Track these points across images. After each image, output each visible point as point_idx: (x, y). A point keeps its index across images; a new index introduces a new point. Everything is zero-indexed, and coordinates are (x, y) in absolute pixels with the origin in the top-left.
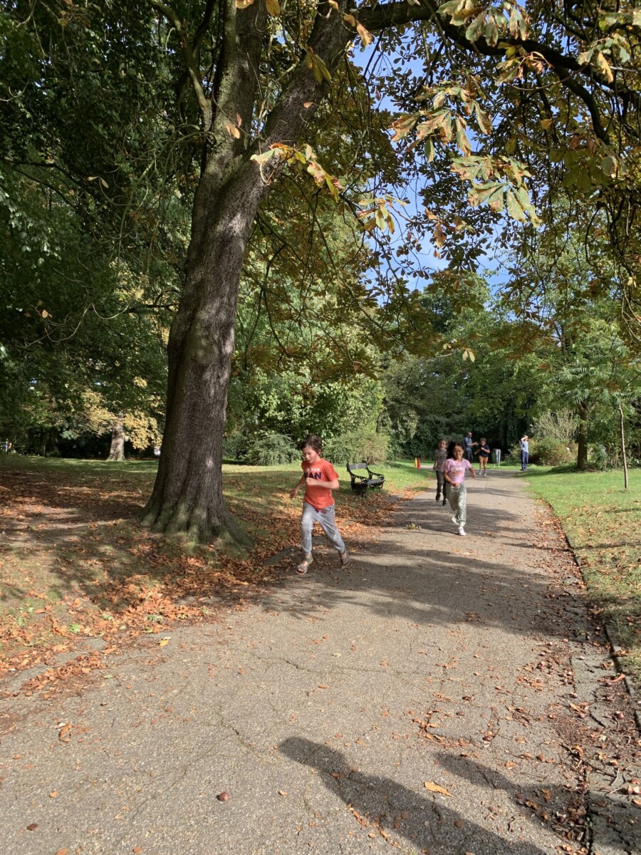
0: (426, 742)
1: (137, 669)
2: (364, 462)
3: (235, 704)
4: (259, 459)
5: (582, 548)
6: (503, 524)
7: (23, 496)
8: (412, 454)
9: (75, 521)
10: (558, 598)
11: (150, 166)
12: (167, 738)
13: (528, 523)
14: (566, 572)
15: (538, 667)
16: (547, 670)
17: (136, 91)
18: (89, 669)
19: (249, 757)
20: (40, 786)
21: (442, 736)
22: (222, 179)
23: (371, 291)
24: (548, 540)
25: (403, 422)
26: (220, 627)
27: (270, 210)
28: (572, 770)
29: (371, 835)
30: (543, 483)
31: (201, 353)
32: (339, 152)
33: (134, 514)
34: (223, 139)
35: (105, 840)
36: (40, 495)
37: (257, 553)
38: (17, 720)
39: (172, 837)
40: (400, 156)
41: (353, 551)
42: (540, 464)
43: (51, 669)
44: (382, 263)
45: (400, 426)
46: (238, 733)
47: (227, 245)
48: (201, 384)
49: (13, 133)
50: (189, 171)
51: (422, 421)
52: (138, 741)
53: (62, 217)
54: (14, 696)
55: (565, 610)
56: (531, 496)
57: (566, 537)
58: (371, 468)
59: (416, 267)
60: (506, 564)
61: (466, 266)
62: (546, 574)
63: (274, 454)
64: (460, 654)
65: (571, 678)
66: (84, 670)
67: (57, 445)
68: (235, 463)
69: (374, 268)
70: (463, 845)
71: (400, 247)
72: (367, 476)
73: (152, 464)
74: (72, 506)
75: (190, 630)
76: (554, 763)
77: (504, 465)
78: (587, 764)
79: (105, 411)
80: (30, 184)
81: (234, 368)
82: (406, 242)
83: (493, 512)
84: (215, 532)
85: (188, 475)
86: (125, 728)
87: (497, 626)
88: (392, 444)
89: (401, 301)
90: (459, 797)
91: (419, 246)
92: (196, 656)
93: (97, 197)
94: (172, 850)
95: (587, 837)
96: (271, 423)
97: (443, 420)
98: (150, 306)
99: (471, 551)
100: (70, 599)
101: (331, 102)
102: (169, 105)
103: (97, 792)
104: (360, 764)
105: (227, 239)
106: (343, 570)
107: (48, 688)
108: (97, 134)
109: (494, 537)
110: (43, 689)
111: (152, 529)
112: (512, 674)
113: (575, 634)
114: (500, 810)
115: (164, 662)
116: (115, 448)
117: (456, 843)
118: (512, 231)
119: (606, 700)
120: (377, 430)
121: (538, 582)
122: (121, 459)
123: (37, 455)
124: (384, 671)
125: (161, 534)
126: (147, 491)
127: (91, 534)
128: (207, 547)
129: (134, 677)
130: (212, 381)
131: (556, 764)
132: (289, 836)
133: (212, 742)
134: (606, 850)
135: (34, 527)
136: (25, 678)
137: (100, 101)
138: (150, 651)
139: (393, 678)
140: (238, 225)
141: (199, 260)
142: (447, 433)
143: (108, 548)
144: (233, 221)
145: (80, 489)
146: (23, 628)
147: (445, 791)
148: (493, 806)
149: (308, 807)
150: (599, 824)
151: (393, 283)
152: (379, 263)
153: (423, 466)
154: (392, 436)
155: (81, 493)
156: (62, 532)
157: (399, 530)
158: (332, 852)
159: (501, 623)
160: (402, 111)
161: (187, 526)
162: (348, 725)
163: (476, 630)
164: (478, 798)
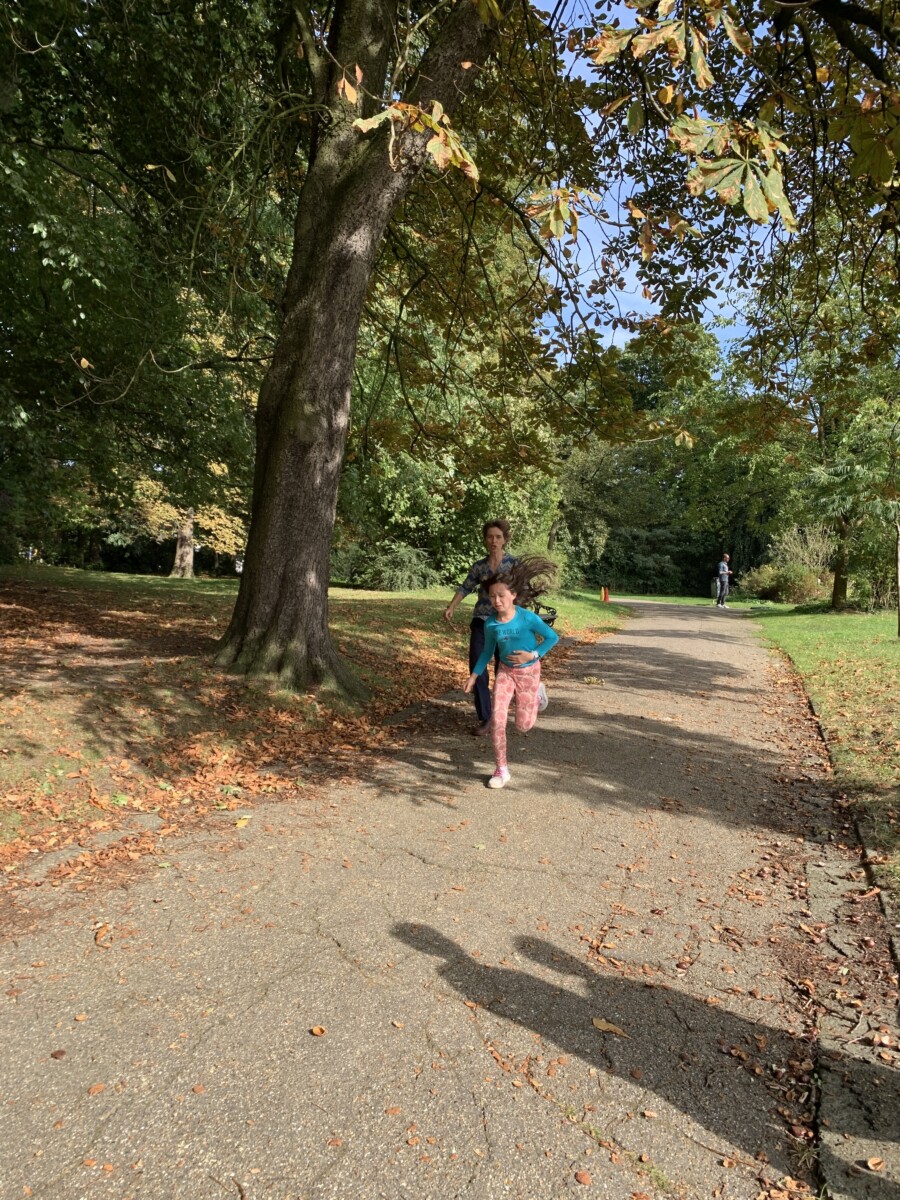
0: (598, 967)
1: (204, 856)
3: (337, 907)
4: (381, 581)
5: (830, 717)
6: (722, 681)
7: (51, 620)
8: (597, 583)
9: (123, 655)
10: (792, 784)
11: (236, 154)
12: (242, 948)
13: (757, 680)
14: (806, 749)
15: (758, 875)
16: (771, 880)
17: (218, 44)
18: (138, 854)
19: (354, 975)
20: (70, 1002)
21: (620, 960)
22: (338, 175)
23: (547, 347)
24: (783, 704)
25: (586, 535)
26: (320, 806)
27: (407, 223)
28: (798, 1011)
29: (516, 1083)
30: (781, 628)
31: (302, 425)
32: (509, 140)
33: (205, 649)
34: (342, 116)
35: (155, 1075)
36: (74, 620)
37: (374, 708)
38: (40, 917)
39: (246, 1075)
40: (597, 148)
42: (778, 600)
43: (87, 853)
44: (565, 305)
45: (582, 541)
46: (339, 945)
47: (344, 272)
48: (302, 470)
49: (43, 104)
50: (294, 164)
51: (613, 536)
52: (204, 950)
53: (111, 228)
54: (37, 885)
55: (801, 799)
56: (764, 644)
57: (809, 702)
59: (615, 313)
60: (722, 735)
61: (687, 314)
62: (777, 751)
63: (402, 575)
64: (652, 853)
65: (803, 890)
66: (131, 854)
67: (102, 555)
68: (347, 586)
69: (555, 313)
70: (641, 1102)
71: (594, 282)
73: (232, 583)
74: (119, 637)
75: (278, 807)
76: (773, 1002)
78: (819, 1004)
79: (167, 506)
80: (67, 180)
81: (348, 450)
82: (603, 274)
83: (709, 664)
84: (316, 676)
85: (281, 597)
86: (186, 933)
87: (704, 817)
88: (568, 566)
89: (591, 361)
90: (639, 1039)
91: (622, 279)
92: (286, 843)
93: (162, 200)
94: (245, 1090)
95: (813, 1099)
96: (401, 532)
97: (644, 534)
98: (234, 360)
99: (673, 716)
100: (114, 761)
101: (500, 65)
102: (266, 66)
103: (146, 1013)
104: (506, 992)
105: (344, 261)
107: (82, 876)
108: (162, 106)
109: (708, 699)
110: (75, 878)
111: (229, 670)
112: (721, 881)
113: (813, 832)
114: (695, 1059)
115: (242, 848)
116: (182, 559)
117: (631, 1099)
118: (754, 263)
119: (852, 922)
120: (549, 546)
121: (765, 761)
122: (189, 575)
123: (72, 566)
124: (544, 871)
125: (243, 676)
126: (225, 620)
127: (146, 674)
128: (306, 697)
129: (199, 867)
130: (318, 467)
131: (775, 1003)
132: (404, 1079)
133: (303, 956)
134: (838, 1117)
135: (66, 663)
136: (51, 863)
137: (166, 55)
138: (223, 833)
139: (556, 880)
140: (359, 243)
141: (302, 292)
142: (646, 554)
143: (168, 693)
144: (354, 237)
145: (131, 614)
146: (49, 796)
147: (620, 1031)
148: (685, 1053)
149: (431, 1044)
150: (830, 1083)
151: (580, 335)
152: (561, 306)
153: (613, 599)
154: (569, 556)
155: (132, 619)
156: (106, 670)
157: (574, 684)
158: (462, 1103)
159: (710, 814)
160: (604, 80)
161: (279, 665)
162: (490, 941)
163: (674, 822)
164: (665, 1042)
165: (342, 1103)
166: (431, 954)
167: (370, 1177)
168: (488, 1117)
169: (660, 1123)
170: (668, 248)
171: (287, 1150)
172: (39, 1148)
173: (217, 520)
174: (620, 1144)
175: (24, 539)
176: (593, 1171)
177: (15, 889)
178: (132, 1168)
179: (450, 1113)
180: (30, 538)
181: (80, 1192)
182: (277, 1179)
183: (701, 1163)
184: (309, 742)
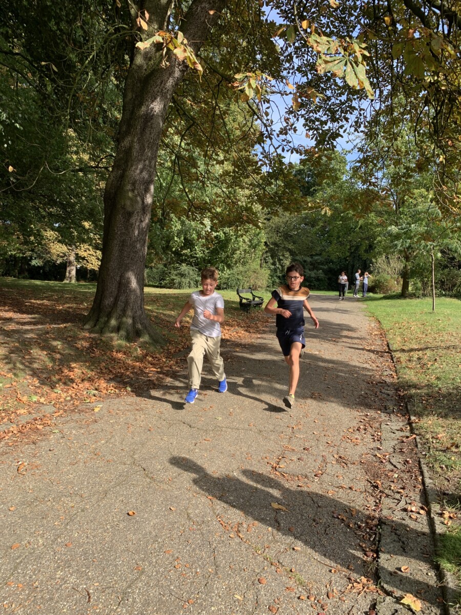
0: (276, 477)
1: (77, 426)
2: (250, 288)
3: (144, 451)
4: (174, 284)
5: (397, 351)
6: (345, 333)
9: (35, 324)
10: (377, 384)
11: (91, 57)
12: (95, 472)
13: (362, 333)
14: (385, 367)
15: (357, 430)
16: (364, 432)
18: (42, 426)
19: (151, 485)
20: (3, 503)
21: (286, 473)
22: (146, 70)
23: (257, 163)
24: (374, 345)
25: (280, 260)
26: (138, 400)
27: (184, 97)
28: (373, 496)
29: (231, 536)
30: (376, 306)
31: (128, 203)
33: (80, 320)
35: (46, 539)
36: (11, 305)
37: (168, 349)
39: (94, 537)
40: (282, 58)
41: (238, 350)
42: (375, 292)
43: (15, 426)
44: (266, 141)
45: (278, 263)
46: (144, 470)
47: (149, 122)
48: (128, 226)
50: (123, 63)
52: (74, 474)
55: (381, 392)
56: (367, 314)
57: (388, 343)
58: (255, 293)
59: (293, 145)
60: (343, 360)
62: (370, 368)
63: (185, 281)
64: (305, 420)
65: (379, 437)
66: (38, 426)
67: (27, 270)
68: (157, 287)
70: (293, 543)
72: (251, 298)
74: (34, 314)
75: (117, 400)
76: (360, 492)
77: (350, 293)
78: (383, 492)
79: (61, 245)
81: (154, 215)
83: (339, 325)
84: (138, 334)
85: (118, 293)
86: (65, 466)
87: (332, 402)
88: (271, 276)
89: (279, 170)
90: (294, 512)
91: (295, 127)
92: (120, 419)
94: (93, 544)
95: (377, 539)
96: (183, 258)
97: (308, 259)
98: (93, 167)
99: (320, 351)
100: (30, 378)
101: (231, 12)
103: (43, 507)
104: (228, 491)
105: (149, 116)
106: (229, 362)
107: (12, 438)
108: (51, 30)
109: (337, 342)
110: (8, 439)
111: (91, 331)
112: (339, 433)
113: (385, 408)
114: (321, 521)
115: (96, 422)
116: (70, 273)
117: (288, 542)
118: (362, 120)
119: (401, 452)
120: (261, 266)
121: (364, 373)
122: (73, 281)
123: (11, 277)
124: (251, 430)
125: (99, 335)
126: (90, 304)
127: (48, 333)
128: (132, 344)
129: (74, 432)
130: (137, 224)
131: (361, 492)
132: (175, 536)
133: (126, 476)
134: (388, 547)
135: (5, 327)
138: (87, 414)
139: (257, 434)
140: (157, 107)
141: (128, 133)
142: (310, 270)
143: (60, 343)
144: (154, 103)
145: (41, 302)
147: (284, 508)
148: (316, 518)
149: (189, 518)
150: (386, 530)
151: (274, 156)
152: (263, 142)
154: (271, 271)
155: (42, 304)
156: (27, 331)
158: (203, 547)
159: (335, 400)
160: (285, 22)
161: (118, 329)
162: (222, 465)
163: (317, 404)
164: (306, 513)
165: (143, 548)
166: (191, 472)
167: (155, 585)
168: (216, 553)
169: (302, 552)
170: (319, 111)
171: (113, 573)
173: (88, 252)
174: (281, 564)
176: (267, 578)
178: (33, 585)
179: (197, 552)
181: (5, 598)
182: (107, 588)
183: (321, 572)
184: (134, 367)
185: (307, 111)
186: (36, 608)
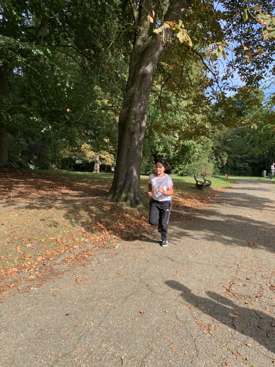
0: (229, 296)
1: (106, 257)
2: (202, 175)
3: (146, 274)
6: (267, 204)
7: (60, 186)
8: (224, 172)
9: (81, 196)
11: (112, 44)
12: (119, 285)
17: (105, 10)
18: (87, 256)
19: (152, 295)
20: (70, 299)
21: (236, 294)
22: (143, 48)
23: (209, 98)
25: (220, 157)
26: (140, 242)
27: (163, 61)
29: (205, 332)
31: (132, 126)
32: (196, 32)
33: (104, 194)
34: (144, 29)
35: (95, 323)
36: (67, 186)
38: (60, 274)
39: (122, 324)
40: (225, 32)
41: (197, 214)
43: (73, 255)
44: (215, 84)
45: (219, 159)
46: (148, 286)
47: (144, 78)
48: (132, 139)
49: (55, 33)
50: (128, 46)
51: (229, 158)
52: (107, 285)
53: (75, 69)
54: (59, 264)
58: (205, 178)
59: (230, 86)
60: (267, 222)
61: (254, 85)
64: (245, 260)
66: (85, 256)
67: (73, 166)
68: (145, 175)
69: (211, 87)
70: (246, 341)
71: (224, 76)
72: (203, 181)
73: (111, 174)
74: (80, 191)
75: (128, 242)
77: (268, 178)
79: (92, 152)
80: (62, 55)
81: (146, 134)
82: (227, 73)
83: (262, 198)
84: (137, 203)
85: (126, 179)
86: (102, 280)
87: (263, 249)
88: (214, 167)
89: (223, 102)
90: (244, 320)
91: (233, 75)
92: (130, 253)
93: (89, 59)
94: (121, 329)
97: (239, 156)
98: (111, 107)
99: (251, 216)
100: (80, 228)
101: (193, 8)
102: (119, 15)
103: (92, 304)
104: (200, 303)
105: (145, 75)
106: (192, 221)
107: (72, 262)
108: (89, 31)
109: (262, 210)
110: (70, 262)
111: (111, 201)
112: (269, 270)
114: (263, 328)
115: (117, 255)
116: (96, 167)
117: (242, 340)
120: (209, 161)
122: (98, 172)
123: (65, 170)
124: (211, 265)
125: (115, 203)
126: (109, 185)
127: (87, 202)
128: (134, 209)
129: (105, 260)
130: (137, 139)
132: (169, 329)
133: (137, 289)
135: (65, 198)
136: (63, 258)
137: (90, 15)
138: (111, 250)
139: (215, 268)
140: (149, 69)
141: (132, 85)
142: (240, 163)
143: (94, 208)
144: (147, 67)
145: (82, 184)
146: (61, 238)
147: (238, 317)
148: (260, 325)
149: (177, 318)
151: (219, 94)
152: (213, 84)
153: (229, 178)
154: (215, 164)
156: (76, 201)
157: (218, 205)
158: (188, 337)
159: (265, 248)
160: (227, 10)
161: (126, 200)
162: (194, 286)
163: (252, 250)
164: (253, 322)
165: (151, 335)
166: (176, 289)
167: (160, 358)
168: (196, 342)
169: (252, 348)
170: (248, 63)
171: (135, 348)
172: (63, 342)
173: (106, 155)
174: (239, 354)
175: (52, 162)
176: (231, 362)
177: (53, 265)
178: (90, 350)
179: (184, 340)
180: (53, 162)
181: (75, 356)
182: (132, 357)
183: (266, 362)
184: (135, 223)
185: (241, 64)
186: (92, 364)
